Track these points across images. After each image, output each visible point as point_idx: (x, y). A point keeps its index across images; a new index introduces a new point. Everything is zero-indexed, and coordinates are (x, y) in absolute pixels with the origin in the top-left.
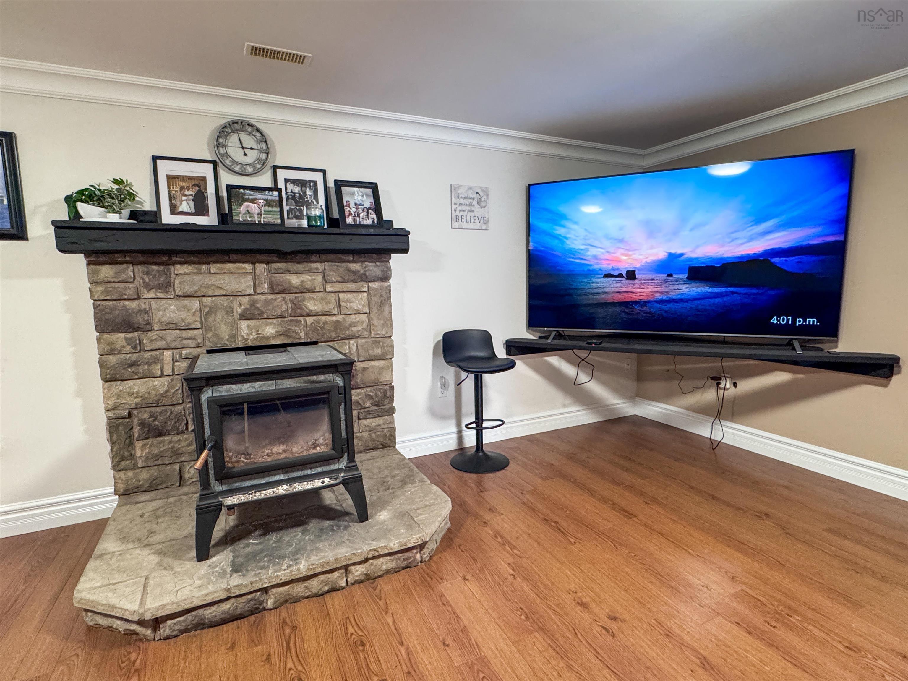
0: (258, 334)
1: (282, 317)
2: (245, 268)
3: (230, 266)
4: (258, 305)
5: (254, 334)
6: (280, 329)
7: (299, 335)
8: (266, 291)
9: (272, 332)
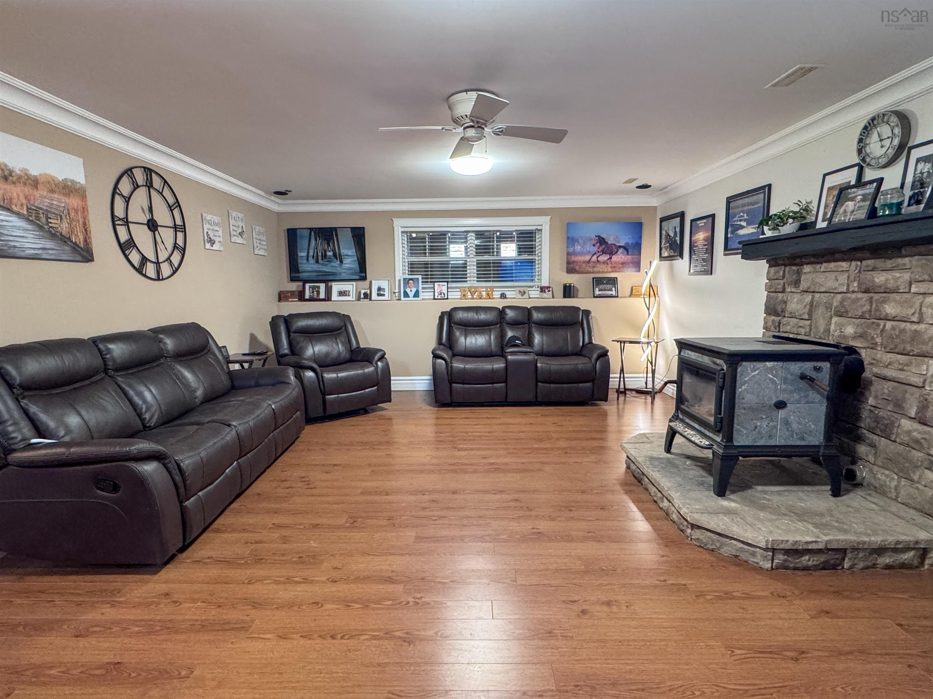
0: (841, 332)
1: (862, 317)
2: (842, 266)
3: (832, 265)
4: (846, 303)
5: (838, 331)
6: (860, 330)
7: (875, 340)
8: (856, 289)
9: (851, 331)
